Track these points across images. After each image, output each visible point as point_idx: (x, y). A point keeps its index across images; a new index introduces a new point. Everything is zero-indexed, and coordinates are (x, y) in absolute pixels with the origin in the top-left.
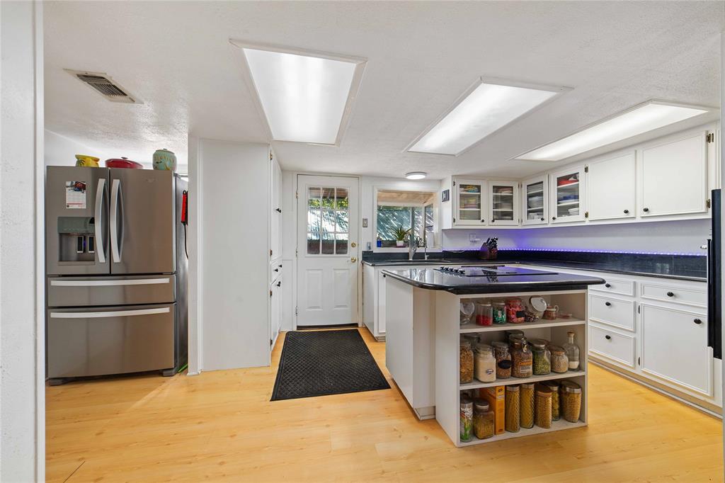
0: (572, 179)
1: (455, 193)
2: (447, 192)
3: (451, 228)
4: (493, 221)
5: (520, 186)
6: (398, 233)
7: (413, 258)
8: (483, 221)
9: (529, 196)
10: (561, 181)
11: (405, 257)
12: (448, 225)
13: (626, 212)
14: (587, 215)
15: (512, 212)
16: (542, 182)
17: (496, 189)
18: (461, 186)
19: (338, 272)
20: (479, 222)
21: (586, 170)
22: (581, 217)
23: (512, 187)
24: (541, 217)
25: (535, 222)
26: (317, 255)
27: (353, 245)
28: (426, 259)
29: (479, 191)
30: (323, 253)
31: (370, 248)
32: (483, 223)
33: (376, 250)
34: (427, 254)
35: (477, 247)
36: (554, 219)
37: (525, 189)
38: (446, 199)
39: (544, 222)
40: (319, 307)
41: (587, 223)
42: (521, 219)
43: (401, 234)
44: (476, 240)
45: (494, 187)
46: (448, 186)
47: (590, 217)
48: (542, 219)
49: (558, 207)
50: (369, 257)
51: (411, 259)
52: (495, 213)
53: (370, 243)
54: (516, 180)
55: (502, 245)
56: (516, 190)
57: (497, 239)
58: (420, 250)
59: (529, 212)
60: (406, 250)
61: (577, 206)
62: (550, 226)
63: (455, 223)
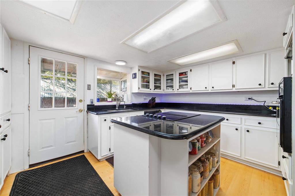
0: (184, 74)
1: (139, 75)
2: (135, 74)
3: (137, 92)
4: (154, 90)
5: (164, 75)
6: (108, 94)
7: (118, 108)
8: (151, 89)
9: (167, 80)
10: (181, 74)
11: (114, 107)
12: (136, 90)
13: (206, 88)
14: (191, 89)
15: (161, 86)
16: (173, 74)
17: (155, 75)
18: (142, 72)
19: (68, 119)
20: (148, 90)
21: (191, 70)
22: (189, 89)
23: (160, 75)
24: (172, 89)
25: (170, 91)
26: (50, 109)
27: (81, 101)
28: (125, 108)
29: (149, 75)
30: (55, 107)
31: (92, 102)
32: (151, 90)
33: (96, 104)
34: (125, 105)
35: (147, 101)
36: (178, 90)
37: (165, 77)
38: (135, 77)
39: (173, 91)
40: (51, 146)
41: (191, 92)
42: (164, 89)
43: (110, 95)
44: (146, 98)
45: (155, 74)
46: (136, 71)
47: (192, 90)
48: (173, 90)
49: (179, 85)
50: (92, 108)
51: (117, 109)
52: (155, 86)
53: (92, 100)
54: (162, 72)
55: (157, 101)
56: (162, 77)
57: (155, 98)
58: (122, 103)
59: (167, 86)
60: (114, 103)
61: (187, 85)
62: (176, 92)
63: (139, 90)
